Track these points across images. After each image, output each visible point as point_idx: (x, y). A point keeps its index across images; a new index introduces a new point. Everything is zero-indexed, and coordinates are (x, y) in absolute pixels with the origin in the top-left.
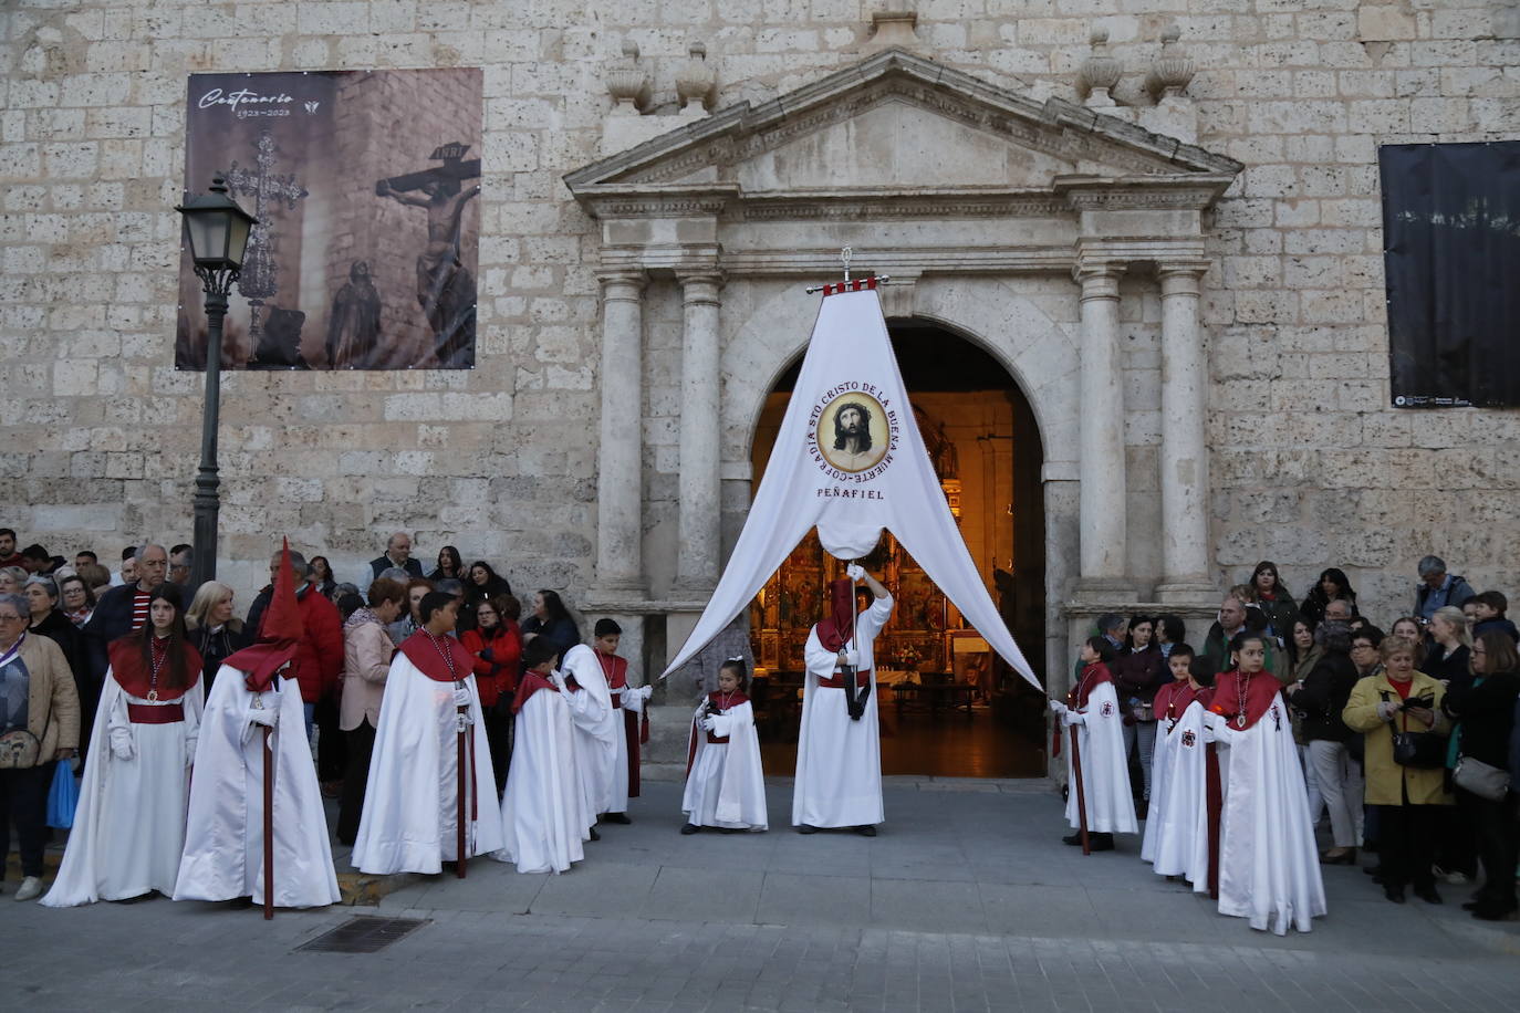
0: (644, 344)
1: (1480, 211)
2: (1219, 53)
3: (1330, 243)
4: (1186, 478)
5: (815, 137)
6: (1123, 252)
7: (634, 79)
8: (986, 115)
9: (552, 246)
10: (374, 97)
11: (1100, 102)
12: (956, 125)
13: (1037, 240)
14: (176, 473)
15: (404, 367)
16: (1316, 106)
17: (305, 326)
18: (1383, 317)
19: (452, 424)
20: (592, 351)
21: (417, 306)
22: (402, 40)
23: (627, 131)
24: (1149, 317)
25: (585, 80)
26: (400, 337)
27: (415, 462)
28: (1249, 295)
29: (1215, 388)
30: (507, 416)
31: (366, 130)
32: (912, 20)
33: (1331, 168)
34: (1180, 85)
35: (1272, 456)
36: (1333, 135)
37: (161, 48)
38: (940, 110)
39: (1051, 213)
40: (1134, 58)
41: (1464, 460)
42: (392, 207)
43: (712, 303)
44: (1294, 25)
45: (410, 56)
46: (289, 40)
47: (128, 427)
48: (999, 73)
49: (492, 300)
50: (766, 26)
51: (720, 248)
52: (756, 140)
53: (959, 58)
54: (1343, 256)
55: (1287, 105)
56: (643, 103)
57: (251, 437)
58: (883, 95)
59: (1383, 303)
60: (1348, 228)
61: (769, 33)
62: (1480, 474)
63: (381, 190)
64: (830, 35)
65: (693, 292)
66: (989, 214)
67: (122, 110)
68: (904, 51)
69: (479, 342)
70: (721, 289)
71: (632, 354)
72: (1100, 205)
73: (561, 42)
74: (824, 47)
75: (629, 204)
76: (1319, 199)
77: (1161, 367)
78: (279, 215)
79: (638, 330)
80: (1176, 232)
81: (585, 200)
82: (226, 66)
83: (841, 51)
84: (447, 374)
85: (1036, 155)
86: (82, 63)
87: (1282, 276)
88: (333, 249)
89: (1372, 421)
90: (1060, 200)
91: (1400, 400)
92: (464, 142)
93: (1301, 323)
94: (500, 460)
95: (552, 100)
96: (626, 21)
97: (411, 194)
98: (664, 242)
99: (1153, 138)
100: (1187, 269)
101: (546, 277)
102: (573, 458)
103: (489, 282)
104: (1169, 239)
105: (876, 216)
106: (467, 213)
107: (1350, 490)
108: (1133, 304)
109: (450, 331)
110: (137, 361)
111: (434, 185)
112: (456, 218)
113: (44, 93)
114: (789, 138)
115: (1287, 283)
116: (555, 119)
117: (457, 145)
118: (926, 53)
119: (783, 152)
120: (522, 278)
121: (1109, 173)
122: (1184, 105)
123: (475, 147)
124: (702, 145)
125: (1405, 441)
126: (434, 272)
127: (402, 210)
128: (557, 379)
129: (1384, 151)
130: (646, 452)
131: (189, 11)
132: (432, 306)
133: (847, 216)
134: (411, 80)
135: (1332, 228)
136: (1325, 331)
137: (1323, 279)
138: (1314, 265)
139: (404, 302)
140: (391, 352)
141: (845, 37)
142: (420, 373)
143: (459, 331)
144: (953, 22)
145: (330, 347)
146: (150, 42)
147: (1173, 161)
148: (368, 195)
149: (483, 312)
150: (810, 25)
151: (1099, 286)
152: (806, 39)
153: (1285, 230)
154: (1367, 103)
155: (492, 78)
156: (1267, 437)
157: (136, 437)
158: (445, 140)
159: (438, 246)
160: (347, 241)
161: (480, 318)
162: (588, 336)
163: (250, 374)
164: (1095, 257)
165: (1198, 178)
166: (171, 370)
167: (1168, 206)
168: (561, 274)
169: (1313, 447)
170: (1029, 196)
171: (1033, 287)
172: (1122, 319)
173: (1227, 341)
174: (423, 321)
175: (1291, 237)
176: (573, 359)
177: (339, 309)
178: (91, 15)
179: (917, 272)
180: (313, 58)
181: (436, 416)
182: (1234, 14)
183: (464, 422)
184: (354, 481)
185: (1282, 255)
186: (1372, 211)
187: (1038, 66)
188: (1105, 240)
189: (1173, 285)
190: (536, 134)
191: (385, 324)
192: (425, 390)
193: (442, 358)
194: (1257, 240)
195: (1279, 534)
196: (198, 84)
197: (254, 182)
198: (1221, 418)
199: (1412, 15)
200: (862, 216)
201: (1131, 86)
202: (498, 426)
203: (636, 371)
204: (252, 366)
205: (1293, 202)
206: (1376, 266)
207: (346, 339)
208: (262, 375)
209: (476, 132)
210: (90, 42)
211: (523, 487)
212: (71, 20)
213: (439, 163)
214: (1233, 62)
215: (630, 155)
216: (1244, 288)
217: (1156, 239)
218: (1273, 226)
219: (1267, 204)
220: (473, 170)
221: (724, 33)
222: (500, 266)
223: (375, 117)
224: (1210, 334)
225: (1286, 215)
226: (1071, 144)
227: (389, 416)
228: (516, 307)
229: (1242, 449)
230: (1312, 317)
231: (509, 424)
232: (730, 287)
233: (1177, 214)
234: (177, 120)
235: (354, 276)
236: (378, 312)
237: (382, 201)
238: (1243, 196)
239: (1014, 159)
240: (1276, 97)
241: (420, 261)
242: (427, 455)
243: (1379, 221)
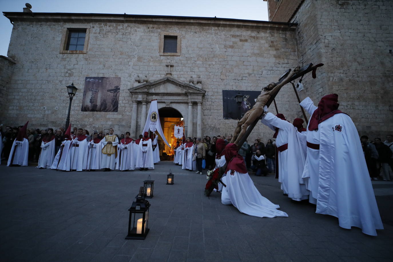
0: (137, 110)
1: (233, 98)
2: (205, 79)
3: (217, 100)
4: (199, 126)
5: (159, 86)
6: (193, 100)
7: (138, 79)
8: (178, 85)
9: (128, 98)
10: (108, 80)
11: (191, 84)
12: (175, 86)
13: (184, 99)
14: (80, 124)
15: (109, 112)
16: (216, 86)
17: (97, 107)
18: (223, 109)
19: (115, 118)
20: (131, 110)
21: (111, 104)
22: (111, 74)
23: (137, 84)
24: (196, 108)
25: (133, 79)
26: (109, 108)
27: (110, 123)
28: (208, 106)
29: (204, 116)
30: (121, 118)
31: (106, 84)
32: (171, 74)
33: (217, 92)
34: (201, 82)
35: (210, 124)
36: (218, 89)
37: (82, 74)
38: (173, 84)
39: (185, 96)
40: (196, 80)
41: (231, 125)
42: (109, 93)
43: (145, 105)
44: (214, 77)
45: (113, 76)
46: (98, 73)
47: (75, 118)
48: (181, 80)
49: (120, 104)
50: (154, 74)
51: (147, 98)
52: (152, 86)
53: (176, 79)
54: (218, 102)
55: (213, 85)
56: (139, 82)
57: (90, 120)
58: (167, 82)
59: (223, 107)
60: (219, 99)
61: (155, 75)
62: (233, 126)
63: (108, 91)
64: (162, 76)
65: (143, 103)
66: (178, 96)
67: (77, 81)
68: (169, 77)
69: (118, 108)
70: (147, 104)
71: (136, 110)
72: (190, 95)
73: (131, 75)
74: (161, 77)
75: (136, 93)
76: (216, 96)
77: (197, 114)
78: (95, 93)
79: (137, 108)
80: (199, 98)
81: (131, 92)
82: (90, 76)
83: (163, 77)
84: (114, 113)
85: (184, 90)
86: (73, 75)
87: (212, 104)
88: (101, 98)
89: (221, 120)
90: (186, 94)
91: (224, 118)
92: (118, 86)
93: (213, 109)
94: (120, 123)
95: (129, 81)
96: (138, 73)
97: (111, 92)
98: (140, 98)
99: (196, 88)
100: (200, 102)
101: (127, 102)
102: (129, 123)
103: (120, 102)
104: (198, 99)
105: (165, 96)
106: (118, 94)
107: (219, 128)
108: (195, 107)
109: (115, 108)
110: (77, 110)
111: (114, 91)
112: (117, 95)
113: (68, 78)
114: (156, 87)
115: (212, 105)
116: (129, 83)
117: (117, 86)
118: (172, 78)
119: (155, 88)
120: (124, 102)
121: (191, 91)
122: (200, 85)
123: (119, 86)
124: (145, 87)
125: (225, 123)
126: (114, 101)
127: (110, 93)
128: (127, 113)
129: (223, 91)
130: (137, 122)
131: (86, 70)
132: (113, 105)
133: (162, 95)
134: (112, 78)
135: (217, 99)
136: (216, 110)
137: (216, 105)
138: (215, 103)
139: (110, 104)
140: (108, 110)
141: (163, 76)
142: (111, 112)
143: (116, 108)
144: (176, 75)
145: (100, 109)
146: (81, 73)
147: (198, 90)
148: (106, 92)
149: (119, 105)
150: (160, 74)
151: (190, 104)
152: (159, 76)
153: (212, 99)
154: (221, 86)
155: (122, 79)
156: (209, 122)
157: (76, 119)
158: (116, 86)
159: (114, 98)
160: (103, 97)
161: (119, 106)
162: (132, 108)
163: (90, 112)
164: (190, 101)
165: (201, 92)
166: (81, 112)
167: (198, 95)
168: (129, 101)
169: (215, 123)
170: (182, 94)
171: (184, 104)
172: (193, 108)
173: (205, 111)
174: (112, 106)
175: (213, 100)
176: (129, 111)
177: (102, 105)
178: (74, 70)
179: (170, 102)
180: (101, 76)
181: (113, 118)
182: (207, 75)
183: (116, 118)
184: (102, 125)
185: (212, 102)
186: (222, 97)
187: (185, 80)
188: (191, 99)
189: (198, 104)
190: (127, 85)
191: (107, 107)
192: (112, 114)
193: (114, 111)
194: (209, 100)
195: (210, 133)
196: (87, 78)
197: (93, 89)
198: (204, 120)
199: (226, 76)
200: (164, 96)
201: (195, 82)
202: (120, 119)
203: (136, 113)
204: (91, 111)
205: (213, 96)
206: (222, 103)
207: (102, 108)
208: (92, 112)
209: (120, 85)
210: (74, 73)
211: (123, 126)
212: (72, 70)
213: (115, 88)
214: (207, 80)
215: (136, 87)
216: (208, 105)
217: (197, 99)
218: (211, 99)
219: (210, 96)
220: (119, 89)
221: (150, 75)
222: (122, 100)
223: (108, 83)
224: (203, 110)
225: (212, 97)
226: (187, 88)
227: (107, 117)
228: (123, 105)
229: (207, 123)
230: (215, 109)
231: (121, 119)
232: (148, 103)
233: (199, 96)
234: (84, 82)
235: (104, 101)
236: (106, 104)
237: (108, 92)
238: (208, 95)
239: (181, 90)
240: (211, 84)
241: (112, 99)
242: (111, 122)
243: (222, 98)
